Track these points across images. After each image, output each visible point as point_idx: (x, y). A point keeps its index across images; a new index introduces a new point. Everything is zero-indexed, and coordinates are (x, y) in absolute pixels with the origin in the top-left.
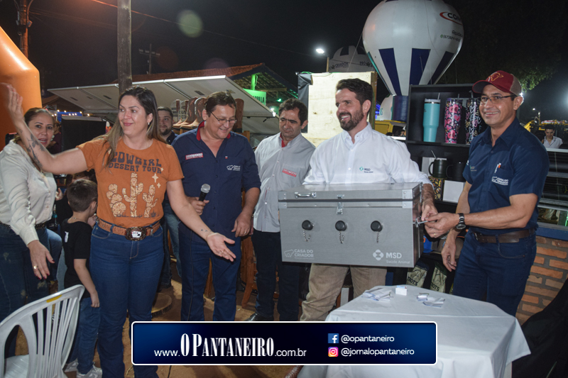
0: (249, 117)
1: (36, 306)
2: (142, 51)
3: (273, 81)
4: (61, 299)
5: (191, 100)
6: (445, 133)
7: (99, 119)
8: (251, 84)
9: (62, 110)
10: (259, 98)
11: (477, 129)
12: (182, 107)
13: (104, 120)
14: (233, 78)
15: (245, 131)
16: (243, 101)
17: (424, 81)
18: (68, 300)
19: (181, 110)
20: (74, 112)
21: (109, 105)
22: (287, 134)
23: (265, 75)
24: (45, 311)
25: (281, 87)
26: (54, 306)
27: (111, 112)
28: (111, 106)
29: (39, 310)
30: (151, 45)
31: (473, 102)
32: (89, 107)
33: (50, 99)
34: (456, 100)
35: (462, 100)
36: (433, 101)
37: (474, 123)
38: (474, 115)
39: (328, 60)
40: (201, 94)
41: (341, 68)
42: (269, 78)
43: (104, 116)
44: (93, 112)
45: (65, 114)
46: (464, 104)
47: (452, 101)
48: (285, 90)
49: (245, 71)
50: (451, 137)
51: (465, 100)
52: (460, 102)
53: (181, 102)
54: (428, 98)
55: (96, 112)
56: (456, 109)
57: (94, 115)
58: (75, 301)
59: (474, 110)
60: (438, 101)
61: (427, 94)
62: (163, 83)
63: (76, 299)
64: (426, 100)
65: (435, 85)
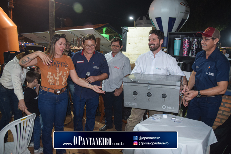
0: (102, 45)
1: (17, 122)
2: (59, 18)
3: (112, 30)
4: (27, 119)
5: (79, 38)
6: (183, 52)
7: (41, 46)
8: (103, 32)
9: (26, 42)
10: (106, 37)
11: (196, 50)
12: (75, 41)
13: (43, 46)
14: (96, 29)
15: (101, 51)
16: (100, 39)
17: (173, 31)
18: (30, 119)
19: (75, 42)
20: (31, 43)
21: (45, 40)
22: (115, 52)
23: (109, 28)
24: (20, 124)
25: (115, 33)
26: (24, 122)
27: (46, 43)
28: (46, 41)
29: (18, 124)
30: (62, 16)
31: (195, 39)
32: (38, 41)
33: (21, 38)
34: (187, 38)
35: (190, 38)
36: (178, 39)
37: (195, 48)
38: (195, 44)
39: (134, 22)
40: (83, 36)
41: (140, 25)
42: (110, 29)
43: (43, 44)
44: (39, 43)
45: (27, 44)
46: (191, 40)
47: (186, 39)
48: (117, 34)
49: (100, 26)
50: (185, 53)
51: (191, 39)
52: (189, 39)
53: (75, 39)
54: (176, 38)
55: (40, 43)
56: (187, 42)
57: (39, 44)
58: (32, 120)
59: (195, 43)
60: (180, 39)
61: (175, 36)
62: (68, 31)
63: (33, 119)
64: (175, 38)
65: (178, 32)
